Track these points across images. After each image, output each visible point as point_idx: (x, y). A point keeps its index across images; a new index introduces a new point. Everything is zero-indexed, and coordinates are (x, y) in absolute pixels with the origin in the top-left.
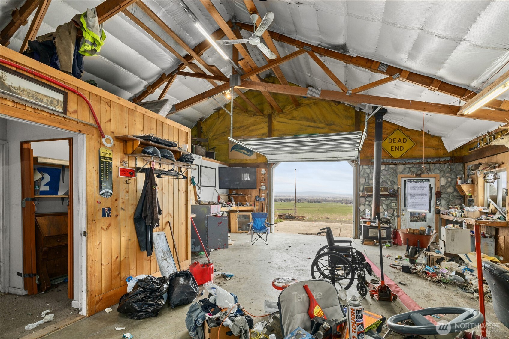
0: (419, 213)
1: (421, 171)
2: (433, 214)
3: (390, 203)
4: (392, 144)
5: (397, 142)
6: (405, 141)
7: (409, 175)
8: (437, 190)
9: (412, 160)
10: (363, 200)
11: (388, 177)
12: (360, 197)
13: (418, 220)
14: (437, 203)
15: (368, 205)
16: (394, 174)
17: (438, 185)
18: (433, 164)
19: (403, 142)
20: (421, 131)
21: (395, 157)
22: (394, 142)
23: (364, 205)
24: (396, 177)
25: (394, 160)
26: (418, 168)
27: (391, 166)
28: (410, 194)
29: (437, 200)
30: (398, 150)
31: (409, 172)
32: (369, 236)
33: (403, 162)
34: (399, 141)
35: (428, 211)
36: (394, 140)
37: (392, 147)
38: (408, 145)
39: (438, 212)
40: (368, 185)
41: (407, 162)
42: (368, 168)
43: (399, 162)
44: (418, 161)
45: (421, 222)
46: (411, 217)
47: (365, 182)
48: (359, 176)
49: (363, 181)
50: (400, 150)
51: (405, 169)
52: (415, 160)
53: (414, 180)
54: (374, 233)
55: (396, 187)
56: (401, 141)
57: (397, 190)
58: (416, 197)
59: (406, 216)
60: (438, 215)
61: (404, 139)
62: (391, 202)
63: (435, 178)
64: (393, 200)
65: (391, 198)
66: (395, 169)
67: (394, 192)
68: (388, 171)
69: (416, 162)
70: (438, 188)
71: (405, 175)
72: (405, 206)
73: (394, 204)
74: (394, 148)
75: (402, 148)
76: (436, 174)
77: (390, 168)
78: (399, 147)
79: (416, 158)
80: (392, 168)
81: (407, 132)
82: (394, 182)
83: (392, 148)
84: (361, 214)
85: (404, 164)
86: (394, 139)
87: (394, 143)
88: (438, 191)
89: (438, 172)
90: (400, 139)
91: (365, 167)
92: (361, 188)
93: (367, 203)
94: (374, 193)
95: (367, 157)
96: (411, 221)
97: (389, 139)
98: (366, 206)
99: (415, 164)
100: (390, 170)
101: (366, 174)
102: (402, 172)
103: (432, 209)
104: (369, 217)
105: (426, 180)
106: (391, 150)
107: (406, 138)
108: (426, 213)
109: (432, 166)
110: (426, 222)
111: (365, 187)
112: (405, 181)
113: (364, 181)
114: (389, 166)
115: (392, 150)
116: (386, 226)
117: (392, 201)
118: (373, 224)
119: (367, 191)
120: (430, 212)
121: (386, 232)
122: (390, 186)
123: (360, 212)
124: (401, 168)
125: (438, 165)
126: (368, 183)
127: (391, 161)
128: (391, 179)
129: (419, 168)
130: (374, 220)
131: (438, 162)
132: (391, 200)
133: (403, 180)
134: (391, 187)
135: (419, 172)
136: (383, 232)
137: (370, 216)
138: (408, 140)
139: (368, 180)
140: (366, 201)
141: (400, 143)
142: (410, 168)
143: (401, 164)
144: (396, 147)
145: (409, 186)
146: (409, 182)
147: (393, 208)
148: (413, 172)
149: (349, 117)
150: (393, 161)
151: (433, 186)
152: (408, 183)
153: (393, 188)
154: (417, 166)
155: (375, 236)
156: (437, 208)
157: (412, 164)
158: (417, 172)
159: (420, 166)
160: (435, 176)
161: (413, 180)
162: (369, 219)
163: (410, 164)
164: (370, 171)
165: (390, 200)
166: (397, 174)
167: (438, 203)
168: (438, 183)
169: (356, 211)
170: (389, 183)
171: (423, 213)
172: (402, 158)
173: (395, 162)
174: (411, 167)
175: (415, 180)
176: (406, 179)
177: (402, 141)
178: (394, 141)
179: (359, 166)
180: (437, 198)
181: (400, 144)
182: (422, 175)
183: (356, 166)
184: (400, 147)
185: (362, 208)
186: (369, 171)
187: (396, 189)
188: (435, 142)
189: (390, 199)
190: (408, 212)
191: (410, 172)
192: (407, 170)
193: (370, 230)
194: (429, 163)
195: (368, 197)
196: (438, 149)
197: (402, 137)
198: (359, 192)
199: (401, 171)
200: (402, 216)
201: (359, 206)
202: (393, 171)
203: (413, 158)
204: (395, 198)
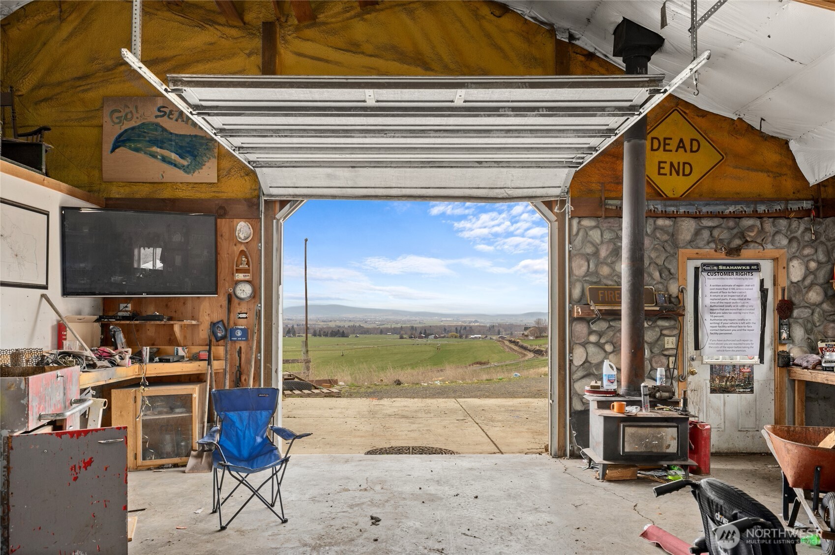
0: (734, 366)
1: (740, 238)
2: (770, 368)
3: (658, 339)
4: (660, 155)
5: (674, 150)
6: (695, 149)
7: (709, 250)
8: (780, 298)
9: (717, 204)
10: (581, 329)
11: (653, 255)
12: (573, 320)
13: (732, 386)
14: (780, 334)
15: (597, 344)
16: (668, 248)
17: (783, 282)
18: (771, 220)
19: (692, 151)
20: (735, 118)
21: (670, 195)
22: (667, 147)
23: (584, 345)
24: (674, 255)
25: (668, 203)
26: (733, 229)
27: (660, 222)
28: (712, 310)
29: (781, 325)
30: (678, 174)
31: (708, 243)
32: (627, 450)
33: (692, 210)
34: (678, 147)
35: (756, 359)
36: (667, 141)
37: (660, 163)
38: (703, 160)
39: (785, 362)
40: (595, 280)
41: (705, 210)
42: (595, 227)
43: (682, 210)
44: (732, 209)
45: (740, 393)
46: (712, 380)
47: (588, 273)
48: (570, 251)
49: (580, 267)
50: (684, 175)
51: (697, 233)
52: (725, 205)
53: (721, 267)
54: (641, 439)
55: (674, 289)
56: (684, 147)
57: (677, 297)
58: (727, 316)
59: (702, 378)
60: (785, 370)
61: (692, 140)
62: (662, 335)
63: (775, 260)
64: (667, 328)
65: (661, 323)
66: (671, 230)
67: (670, 302)
68: (653, 236)
69: (727, 212)
70: (783, 290)
71: (697, 251)
72: (697, 347)
73: (670, 342)
74: (667, 166)
75: (687, 168)
76: (777, 248)
77: (656, 228)
78: (679, 163)
79: (726, 200)
80: (662, 229)
81: (699, 120)
82: (669, 271)
83: (662, 165)
84: (575, 377)
85: (697, 217)
86: (665, 139)
87: (665, 150)
88: (783, 301)
89: (785, 242)
90: (681, 141)
91: (586, 223)
92: (577, 293)
93: (593, 338)
94: (624, 308)
95: (591, 191)
96: (713, 391)
97: (653, 139)
98: (592, 349)
99: (723, 218)
100: (658, 235)
101: (589, 245)
102: (690, 242)
103: (768, 353)
104: (614, 387)
105: (750, 265)
106: (659, 174)
107: (698, 137)
108: (751, 366)
109: (768, 226)
110: (752, 391)
111: (588, 287)
112: (697, 269)
113: (584, 268)
114: (655, 222)
115: (662, 171)
116: (675, 414)
117: (665, 332)
118: (633, 410)
119: (597, 302)
120: (762, 361)
121: (675, 435)
122: (658, 283)
123: (574, 368)
124: (688, 227)
125: (783, 223)
126: (596, 273)
127: (660, 208)
128: (660, 262)
129: (735, 231)
130: (628, 393)
131: (784, 214)
132: (662, 329)
133: (691, 265)
134: (660, 286)
135: (737, 242)
136: (669, 437)
137: (616, 383)
138: (703, 143)
139: (596, 266)
140: (591, 332)
141: (681, 150)
142: (711, 229)
143: (687, 215)
144: (672, 164)
145: (709, 282)
146: (708, 271)
147: (666, 353)
148: (721, 241)
149: (536, 59)
150: (665, 206)
151: (768, 285)
152: (705, 274)
153: (667, 290)
154: (731, 223)
155: (643, 449)
156: (781, 348)
157: (716, 217)
158: (729, 243)
159: (737, 224)
160: (776, 253)
161: (717, 265)
162: (615, 393)
163: (711, 216)
164: (602, 236)
165: (657, 329)
166: (676, 246)
167: (784, 335)
168: (782, 274)
169: (562, 367)
170: (657, 275)
171: (744, 366)
172: (686, 197)
173: (672, 209)
174: (714, 227)
175: (726, 265)
176: (698, 263)
177: (688, 148)
178: (665, 144)
179: (570, 220)
180: (780, 319)
181: (679, 157)
182: (744, 252)
183: (561, 217)
184: (684, 164)
185: (579, 356)
186: (599, 237)
187: (674, 295)
188: (771, 156)
189: (658, 326)
190: (707, 364)
191: (714, 241)
192: (706, 234)
193: (629, 430)
194: (760, 217)
195: (599, 319)
196: (781, 175)
197: (687, 133)
198: (570, 303)
199: (688, 237)
200: (690, 378)
201: (571, 352)
202: (665, 237)
203: (717, 199)
204: (672, 323)
